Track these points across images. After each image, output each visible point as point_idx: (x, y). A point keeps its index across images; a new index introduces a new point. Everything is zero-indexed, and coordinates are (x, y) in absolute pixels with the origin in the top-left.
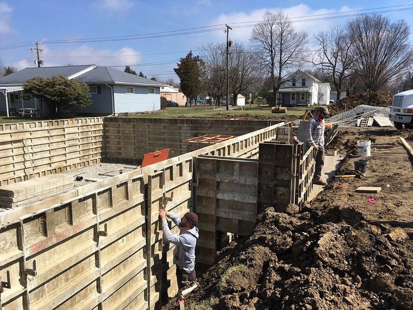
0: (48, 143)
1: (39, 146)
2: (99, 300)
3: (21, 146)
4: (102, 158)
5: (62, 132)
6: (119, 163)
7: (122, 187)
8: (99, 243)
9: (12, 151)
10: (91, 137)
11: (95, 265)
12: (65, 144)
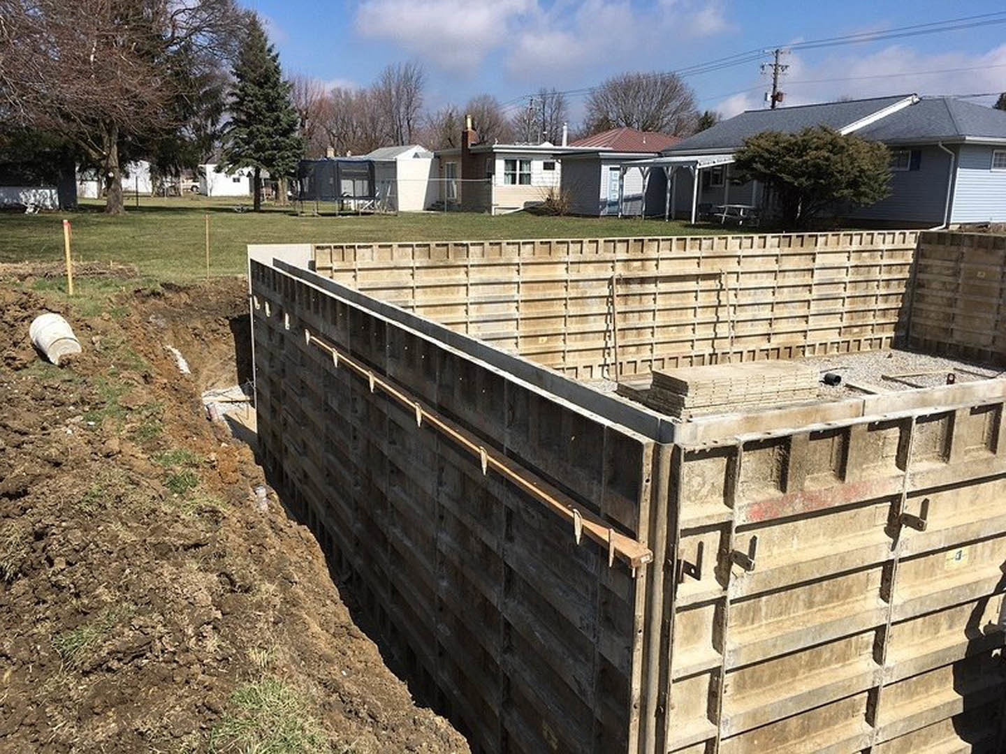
0: (772, 285)
1: (752, 291)
2: (874, 678)
3: (714, 288)
4: (896, 337)
5: (808, 262)
6: (941, 357)
7: (984, 414)
8: (899, 543)
9: (696, 298)
10: (878, 281)
11: (877, 592)
12: (810, 291)
